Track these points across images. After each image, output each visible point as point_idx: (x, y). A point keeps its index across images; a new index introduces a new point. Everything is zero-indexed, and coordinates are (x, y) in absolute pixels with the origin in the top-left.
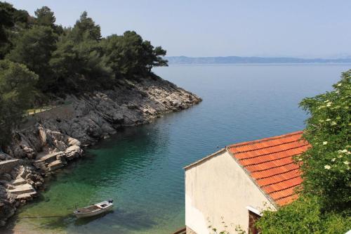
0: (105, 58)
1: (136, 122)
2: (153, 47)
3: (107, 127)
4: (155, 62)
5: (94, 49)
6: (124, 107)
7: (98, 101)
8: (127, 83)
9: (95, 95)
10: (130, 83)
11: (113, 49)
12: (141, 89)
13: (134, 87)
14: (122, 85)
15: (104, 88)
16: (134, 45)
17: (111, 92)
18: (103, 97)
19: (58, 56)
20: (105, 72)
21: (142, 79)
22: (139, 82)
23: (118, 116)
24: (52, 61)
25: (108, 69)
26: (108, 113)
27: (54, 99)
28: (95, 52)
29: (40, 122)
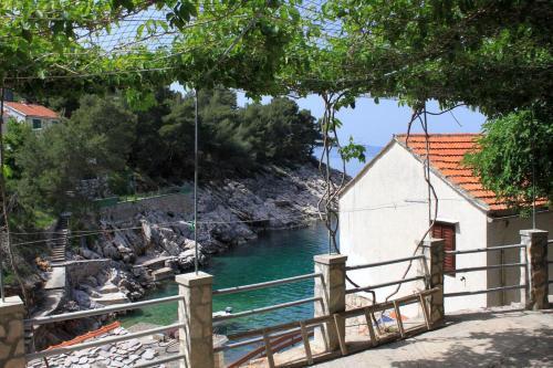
0: (241, 129)
1: (289, 224)
2: (314, 119)
3: (245, 230)
4: (318, 141)
5: (226, 117)
6: (270, 203)
7: (231, 193)
8: (275, 170)
9: (226, 185)
10: (279, 170)
11: (254, 118)
12: (296, 179)
13: (285, 176)
14: (269, 173)
15: (239, 175)
16: (286, 114)
17: (251, 181)
18: (238, 189)
19: (172, 121)
20: (240, 148)
21: (297, 165)
22: (294, 169)
23: (261, 215)
24: (164, 130)
25: (246, 144)
26: (245, 209)
28: (226, 121)
29: (143, 213)
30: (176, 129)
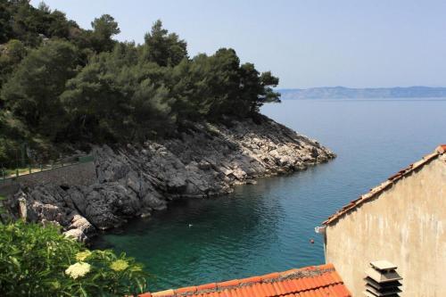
0: (162, 90)
1: (207, 192)
2: (257, 73)
3: (153, 198)
4: (260, 96)
6: (193, 166)
7: (150, 157)
8: (206, 129)
9: (146, 147)
10: (213, 128)
11: (183, 76)
12: (230, 138)
13: (217, 135)
14: (198, 131)
15: (164, 135)
17: (176, 142)
18: (159, 151)
19: (73, 87)
20: (158, 111)
21: (234, 122)
22: (230, 126)
23: (178, 181)
25: (164, 107)
26: (161, 175)
27: (70, 152)
30: (76, 95)
